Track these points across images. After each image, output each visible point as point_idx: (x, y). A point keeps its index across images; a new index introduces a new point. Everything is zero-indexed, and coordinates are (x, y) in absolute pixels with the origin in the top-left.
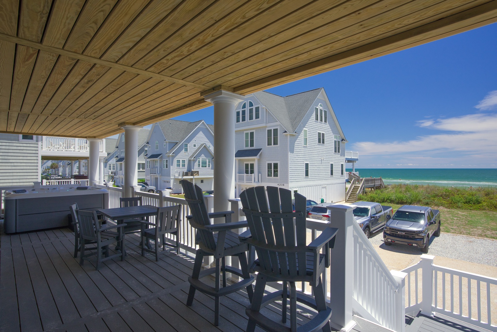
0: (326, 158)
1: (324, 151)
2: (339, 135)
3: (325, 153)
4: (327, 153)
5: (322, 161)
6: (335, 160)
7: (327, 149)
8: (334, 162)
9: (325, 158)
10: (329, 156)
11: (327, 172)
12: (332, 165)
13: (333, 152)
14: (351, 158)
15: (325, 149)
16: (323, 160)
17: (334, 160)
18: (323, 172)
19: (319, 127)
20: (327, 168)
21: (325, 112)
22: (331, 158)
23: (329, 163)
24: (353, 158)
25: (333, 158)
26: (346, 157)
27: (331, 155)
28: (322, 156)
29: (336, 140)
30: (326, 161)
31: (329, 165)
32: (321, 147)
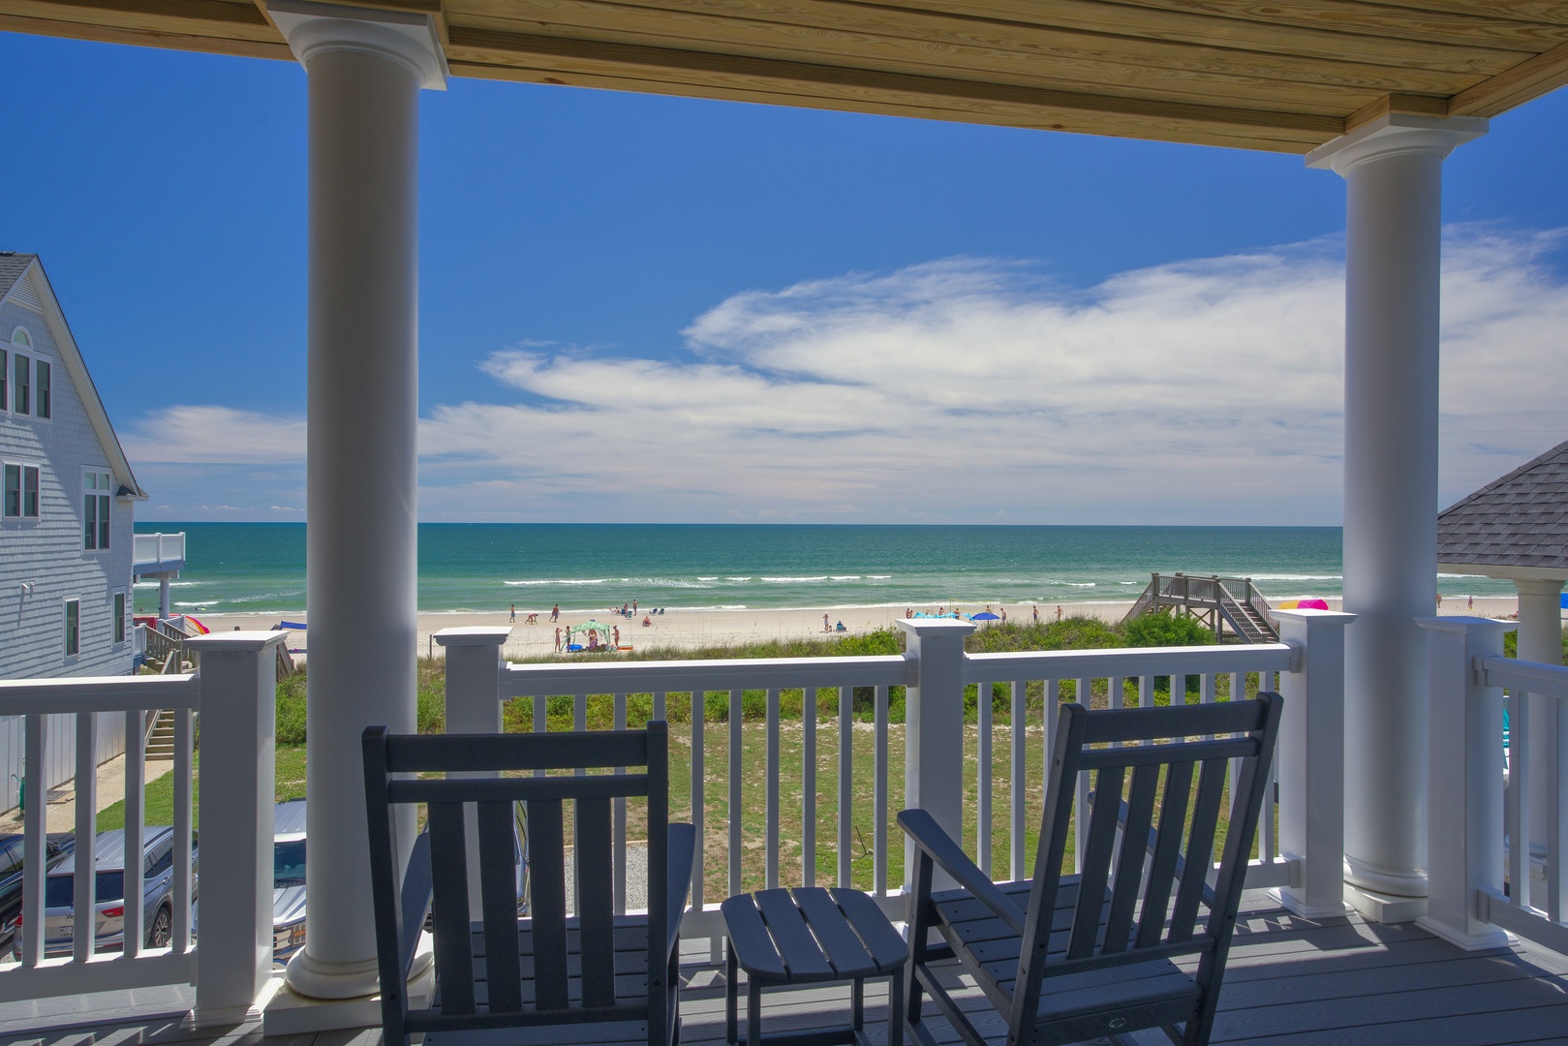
0: (44, 580)
1: (33, 549)
2: (108, 471)
3: (40, 557)
4: (49, 556)
5: (27, 599)
6: (89, 582)
7: (49, 541)
8: (84, 590)
9: (38, 581)
10: (58, 571)
11: (47, 643)
12: (73, 609)
13: (78, 547)
14: (157, 564)
15: (40, 541)
16: (27, 591)
17: (82, 583)
18: (27, 648)
19: (10, 441)
20: (49, 627)
21: (44, 369)
22: (67, 577)
23: (58, 602)
24: (163, 559)
25: (80, 576)
26: (137, 560)
27: (70, 562)
28: (27, 574)
29: (92, 492)
30: (47, 596)
31: (60, 609)
32: (20, 533)
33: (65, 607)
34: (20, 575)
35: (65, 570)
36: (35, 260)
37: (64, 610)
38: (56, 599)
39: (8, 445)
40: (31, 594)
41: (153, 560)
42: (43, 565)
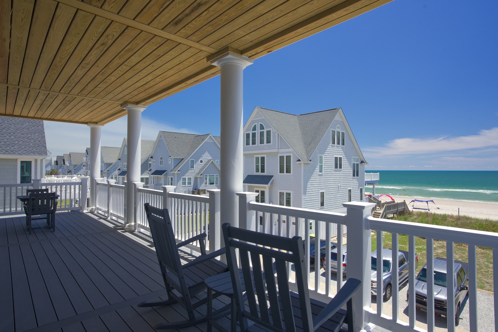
0: (343, 184)
1: (341, 176)
2: (358, 157)
3: (342, 178)
4: (344, 178)
5: (339, 188)
6: (354, 185)
7: (344, 174)
8: (352, 187)
9: (342, 184)
10: (346, 182)
11: (344, 199)
12: (350, 191)
13: (351, 176)
14: (371, 181)
15: (342, 174)
16: (340, 186)
17: (352, 185)
18: (340, 199)
19: (336, 151)
20: (344, 195)
21: (343, 134)
22: (349, 183)
23: (346, 189)
24: (373, 180)
25: (352, 183)
26: (366, 180)
27: (349, 180)
28: (339, 182)
29: (354, 163)
30: (344, 188)
31: (347, 191)
32: (338, 173)
33: (348, 190)
34: (338, 182)
35: (348, 182)
36: (340, 109)
37: (348, 191)
38: (346, 188)
39: (335, 152)
40: (340, 187)
41: (370, 180)
42: (343, 180)
